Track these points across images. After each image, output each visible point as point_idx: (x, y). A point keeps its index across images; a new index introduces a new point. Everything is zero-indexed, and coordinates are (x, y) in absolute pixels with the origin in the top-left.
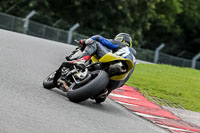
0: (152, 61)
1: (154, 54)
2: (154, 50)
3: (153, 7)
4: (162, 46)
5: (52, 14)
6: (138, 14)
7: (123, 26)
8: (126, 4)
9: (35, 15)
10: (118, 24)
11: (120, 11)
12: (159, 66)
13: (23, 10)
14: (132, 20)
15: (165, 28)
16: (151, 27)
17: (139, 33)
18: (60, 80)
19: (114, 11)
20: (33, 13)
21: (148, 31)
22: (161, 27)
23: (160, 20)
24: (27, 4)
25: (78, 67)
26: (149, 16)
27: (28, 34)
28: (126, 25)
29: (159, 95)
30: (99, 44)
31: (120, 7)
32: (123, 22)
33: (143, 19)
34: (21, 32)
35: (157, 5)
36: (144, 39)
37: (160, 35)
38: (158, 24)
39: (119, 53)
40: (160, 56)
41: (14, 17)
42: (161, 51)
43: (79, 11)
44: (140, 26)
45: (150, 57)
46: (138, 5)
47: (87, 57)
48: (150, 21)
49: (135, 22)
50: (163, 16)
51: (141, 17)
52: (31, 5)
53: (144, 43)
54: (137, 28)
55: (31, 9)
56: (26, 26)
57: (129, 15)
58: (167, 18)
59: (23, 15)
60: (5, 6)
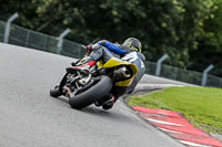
0: (199, 83)
1: (201, 77)
2: (202, 71)
3: (201, 24)
4: (211, 67)
5: (89, 32)
6: (184, 32)
7: (167, 45)
8: (171, 21)
9: (69, 33)
10: (162, 43)
11: (165, 29)
12: (207, 89)
13: (56, 28)
14: (177, 39)
15: (215, 47)
16: (198, 46)
17: (185, 53)
18: (65, 87)
19: (158, 29)
20: (68, 31)
21: (195, 51)
22: (210, 46)
23: (208, 39)
24: (61, 21)
25: (82, 73)
26: (196, 34)
27: (62, 54)
28: (170, 44)
29: (207, 121)
30: (105, 49)
31: (164, 25)
32: (167, 41)
33: (190, 37)
34: (55, 53)
35: (205, 22)
36: (190, 60)
37: (208, 56)
38: (207, 43)
39: (126, 58)
40: (208, 78)
41: (46, 36)
42: (209, 73)
43: (119, 28)
44: (186, 45)
45: (198, 79)
46: (184, 22)
47: (92, 63)
48: (197, 40)
49: (181, 41)
50: (212, 34)
51: (187, 36)
52: (65, 22)
53: (190, 64)
54: (184, 47)
55: (65, 27)
56: (60, 45)
57: (173, 33)
58: (216, 37)
59: (57, 34)
60: (37, 23)
